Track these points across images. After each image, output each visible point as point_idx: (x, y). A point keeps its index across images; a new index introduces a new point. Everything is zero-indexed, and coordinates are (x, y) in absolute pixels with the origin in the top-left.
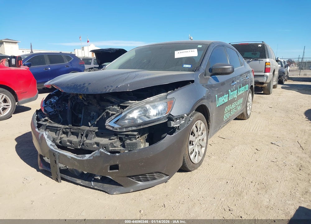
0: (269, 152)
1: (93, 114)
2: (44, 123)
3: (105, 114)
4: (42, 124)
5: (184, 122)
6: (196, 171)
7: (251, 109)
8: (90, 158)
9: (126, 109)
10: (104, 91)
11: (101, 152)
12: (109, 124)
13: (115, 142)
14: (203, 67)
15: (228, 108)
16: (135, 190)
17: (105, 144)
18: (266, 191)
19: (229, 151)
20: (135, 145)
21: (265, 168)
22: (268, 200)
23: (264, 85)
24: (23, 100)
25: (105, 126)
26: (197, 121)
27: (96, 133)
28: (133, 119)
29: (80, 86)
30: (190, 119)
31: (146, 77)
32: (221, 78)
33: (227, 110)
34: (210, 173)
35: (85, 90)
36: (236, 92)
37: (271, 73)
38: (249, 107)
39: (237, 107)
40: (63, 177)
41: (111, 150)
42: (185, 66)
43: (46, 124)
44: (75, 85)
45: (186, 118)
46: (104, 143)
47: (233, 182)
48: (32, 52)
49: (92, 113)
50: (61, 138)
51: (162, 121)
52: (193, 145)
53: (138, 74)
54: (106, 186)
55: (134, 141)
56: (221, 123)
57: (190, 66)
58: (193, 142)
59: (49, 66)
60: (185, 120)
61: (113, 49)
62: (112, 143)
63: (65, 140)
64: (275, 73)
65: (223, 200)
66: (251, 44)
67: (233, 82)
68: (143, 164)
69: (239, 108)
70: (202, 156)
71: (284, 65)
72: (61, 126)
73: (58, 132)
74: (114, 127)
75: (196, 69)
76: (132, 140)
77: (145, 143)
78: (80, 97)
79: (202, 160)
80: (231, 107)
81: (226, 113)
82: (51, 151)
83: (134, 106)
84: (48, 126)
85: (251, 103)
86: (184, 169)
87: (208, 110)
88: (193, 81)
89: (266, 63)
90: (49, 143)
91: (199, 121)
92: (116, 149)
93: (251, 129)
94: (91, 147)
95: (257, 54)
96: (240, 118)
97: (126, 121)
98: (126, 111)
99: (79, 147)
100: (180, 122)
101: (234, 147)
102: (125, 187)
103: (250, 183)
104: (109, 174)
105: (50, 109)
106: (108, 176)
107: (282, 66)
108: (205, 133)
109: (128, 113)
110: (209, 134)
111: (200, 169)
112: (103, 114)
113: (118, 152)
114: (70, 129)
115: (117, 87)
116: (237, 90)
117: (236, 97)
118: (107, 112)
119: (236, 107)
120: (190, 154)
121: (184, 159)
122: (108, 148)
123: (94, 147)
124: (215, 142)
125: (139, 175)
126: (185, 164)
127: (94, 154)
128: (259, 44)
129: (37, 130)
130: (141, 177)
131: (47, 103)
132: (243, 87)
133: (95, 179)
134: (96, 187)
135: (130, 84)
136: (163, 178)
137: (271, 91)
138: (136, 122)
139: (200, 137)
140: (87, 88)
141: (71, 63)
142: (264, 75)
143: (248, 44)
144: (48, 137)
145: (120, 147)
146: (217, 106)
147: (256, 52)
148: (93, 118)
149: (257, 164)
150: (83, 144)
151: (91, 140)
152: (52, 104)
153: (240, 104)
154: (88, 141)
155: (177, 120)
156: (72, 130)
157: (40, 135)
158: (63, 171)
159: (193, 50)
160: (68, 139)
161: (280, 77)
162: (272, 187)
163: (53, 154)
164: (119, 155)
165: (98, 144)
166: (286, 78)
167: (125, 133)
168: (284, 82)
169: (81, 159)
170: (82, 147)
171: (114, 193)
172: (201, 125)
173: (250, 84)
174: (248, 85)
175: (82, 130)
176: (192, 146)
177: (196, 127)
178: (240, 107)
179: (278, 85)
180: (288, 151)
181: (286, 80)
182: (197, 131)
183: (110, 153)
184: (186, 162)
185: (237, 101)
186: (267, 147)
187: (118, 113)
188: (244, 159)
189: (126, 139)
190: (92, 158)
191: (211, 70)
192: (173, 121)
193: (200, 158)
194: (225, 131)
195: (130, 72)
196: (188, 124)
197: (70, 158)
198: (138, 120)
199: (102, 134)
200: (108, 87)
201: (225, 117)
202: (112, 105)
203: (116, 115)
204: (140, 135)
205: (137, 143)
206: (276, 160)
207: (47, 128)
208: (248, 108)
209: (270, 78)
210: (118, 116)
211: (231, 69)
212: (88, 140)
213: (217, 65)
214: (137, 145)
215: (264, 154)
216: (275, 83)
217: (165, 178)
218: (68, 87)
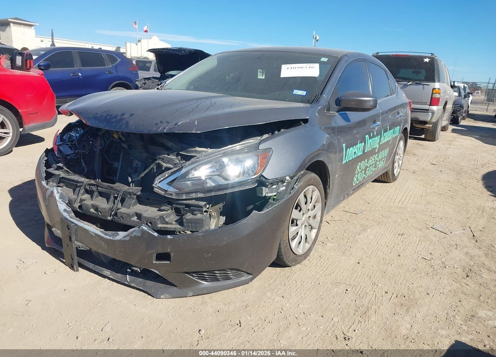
0: (421, 242)
1: (137, 164)
2: (57, 172)
3: (155, 167)
4: (54, 175)
5: (284, 188)
6: (298, 266)
7: (400, 166)
8: (125, 239)
9: (190, 162)
10: (154, 130)
11: (143, 232)
12: (159, 185)
13: (168, 216)
14: (326, 96)
15: (362, 165)
16: (195, 294)
17: (151, 218)
18: (407, 311)
19: (357, 236)
20: (200, 222)
21: (410, 269)
22: (409, 326)
23: (427, 125)
24: (32, 125)
25: (153, 188)
26: (307, 186)
27: (138, 197)
28: (199, 179)
29: (115, 117)
30: (295, 186)
31: (228, 110)
32: (355, 116)
33: (360, 168)
34: (321, 273)
35: (124, 126)
36: (377, 139)
37: (441, 107)
38: (398, 162)
39: (378, 163)
40: (83, 263)
41: (161, 227)
42: (296, 92)
43: (60, 175)
44: (107, 115)
45: (289, 183)
46: (149, 216)
47: (357, 291)
48: (53, 44)
49: (136, 162)
50: (82, 200)
51: (247, 185)
52: (297, 225)
53: (215, 103)
54: (149, 283)
55: (199, 216)
56: (348, 190)
57: (303, 93)
58: (297, 220)
59: (80, 71)
60: (287, 186)
61: (185, 50)
62: (162, 217)
63: (88, 205)
64: (447, 106)
65: (336, 320)
66: (413, 56)
67: (374, 122)
68: (210, 255)
69: (381, 165)
70: (311, 243)
71: (463, 93)
72: (82, 179)
73: (78, 189)
74: (167, 191)
75: (313, 98)
76: (196, 215)
77: (218, 218)
78: (116, 136)
79: (310, 250)
80: (367, 163)
81: (359, 172)
82: (64, 220)
83: (203, 158)
84: (63, 178)
85: (402, 155)
86: (279, 263)
87: (328, 168)
88: (306, 121)
89: (434, 89)
90: (62, 206)
91: (311, 187)
92: (169, 226)
93: (397, 201)
94: (129, 220)
95: (420, 72)
96: (381, 180)
97: (189, 183)
98: (189, 165)
99: (109, 218)
100: (278, 188)
101: (365, 230)
102: (180, 288)
103: (384, 293)
104: (156, 266)
105: (67, 151)
106: (152, 270)
107: (460, 95)
108: (319, 206)
109: (192, 169)
110: (326, 207)
111: (306, 263)
112: (152, 166)
113: (172, 232)
114: (98, 186)
115: (176, 125)
116: (379, 136)
117: (378, 147)
118: (159, 163)
119: (376, 163)
120: (290, 240)
121: (280, 249)
122: (156, 224)
123: (133, 221)
124: (337, 218)
125: (203, 272)
126: (282, 255)
127: (132, 233)
128: (426, 57)
129: (44, 183)
130: (206, 274)
131: (64, 138)
132: (391, 131)
133: (132, 270)
134: (132, 285)
135: (198, 120)
136: (243, 278)
137: (436, 135)
138: (205, 184)
139: (311, 213)
140: (127, 123)
141: (116, 67)
142: (428, 110)
143: (407, 55)
144: (61, 197)
145: (175, 224)
146: (344, 162)
147: (420, 70)
148: (137, 171)
149: (399, 261)
150: (116, 214)
151: (129, 208)
152: (72, 142)
153: (382, 158)
154: (123, 210)
155: (273, 186)
156: (101, 189)
157: (48, 193)
158: (81, 253)
159: (312, 65)
160: (93, 202)
161: (454, 112)
162: (418, 303)
163: (66, 225)
164: (172, 237)
165: (139, 216)
166: (464, 115)
167: (185, 202)
168: (460, 121)
169: (111, 238)
170: (113, 218)
171: (161, 297)
172: (315, 193)
173: (404, 126)
174: (399, 127)
175: (115, 190)
176: (295, 228)
177: (305, 196)
178: (382, 162)
179: (450, 126)
180: (452, 243)
181: (464, 118)
182: (306, 203)
183: (157, 234)
184: (283, 253)
185: (378, 152)
186: (419, 233)
187: (175, 167)
188: (380, 251)
189: (187, 212)
190: (128, 238)
191: (338, 102)
192: (266, 186)
193: (308, 246)
194: (353, 201)
195: (201, 99)
196: (291, 195)
197: (94, 235)
198: (208, 181)
199: (148, 199)
200: (161, 122)
201: (355, 179)
202: (166, 152)
203: (172, 170)
204: (211, 205)
205: (203, 220)
206: (431, 256)
207: (61, 181)
208: (396, 165)
209: (438, 114)
210: (175, 173)
211: (372, 103)
212: (124, 207)
213: (350, 94)
214: (202, 224)
215: (413, 244)
216: (445, 122)
217: (246, 277)
218: (96, 118)
